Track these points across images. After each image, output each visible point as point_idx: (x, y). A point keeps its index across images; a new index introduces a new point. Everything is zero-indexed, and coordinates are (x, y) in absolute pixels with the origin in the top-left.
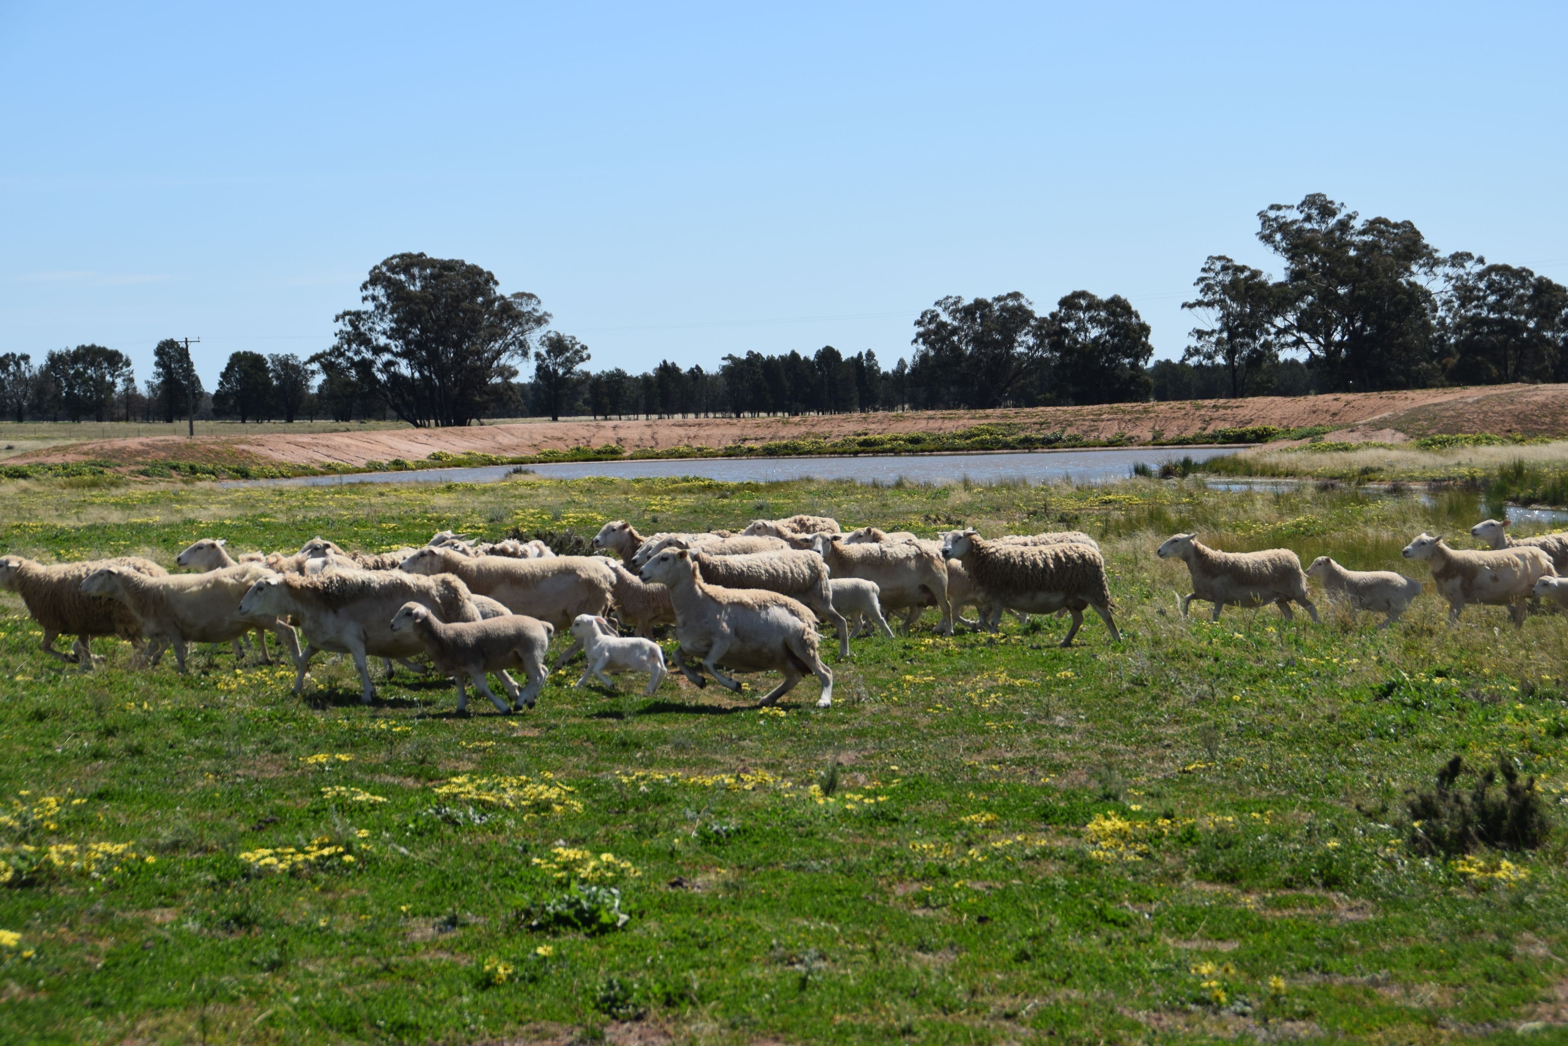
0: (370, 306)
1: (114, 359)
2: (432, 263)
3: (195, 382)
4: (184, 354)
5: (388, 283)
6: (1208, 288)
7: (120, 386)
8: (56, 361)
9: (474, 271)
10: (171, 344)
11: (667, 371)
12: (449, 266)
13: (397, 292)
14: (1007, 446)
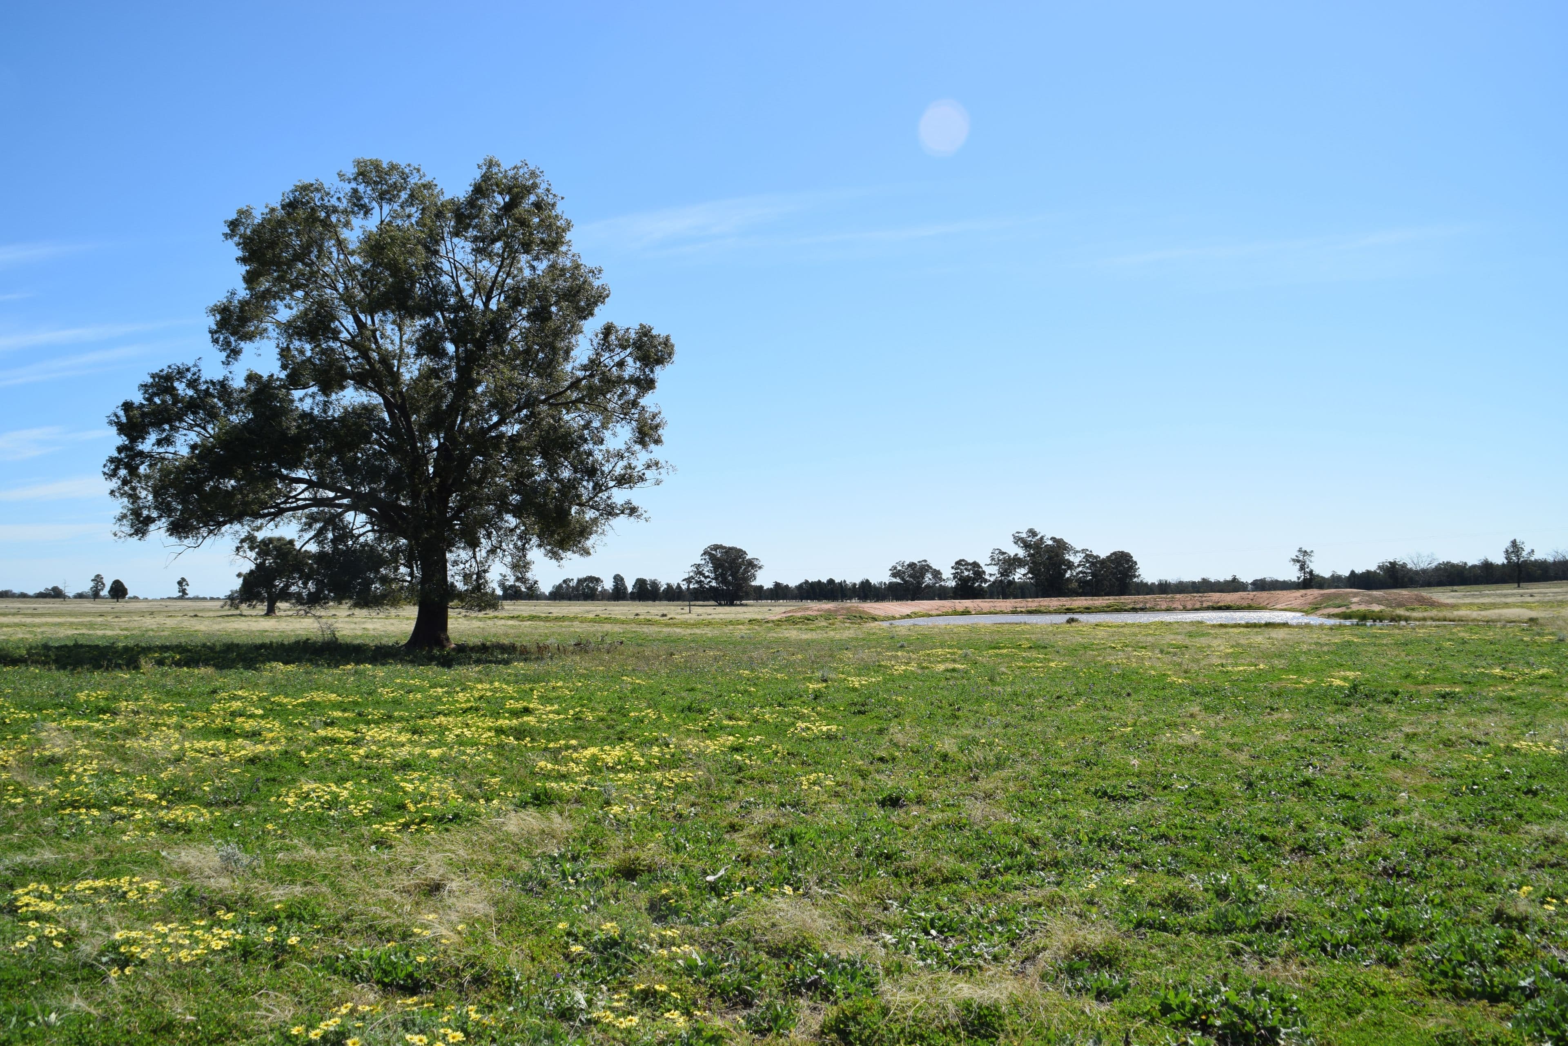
0: (703, 562)
1: (598, 580)
2: (725, 548)
3: (626, 588)
4: (622, 579)
5: (710, 554)
6: (993, 559)
7: (600, 589)
8: (580, 581)
9: (740, 550)
10: (618, 575)
11: (777, 585)
12: (731, 549)
13: (713, 558)
14: (1126, 611)
